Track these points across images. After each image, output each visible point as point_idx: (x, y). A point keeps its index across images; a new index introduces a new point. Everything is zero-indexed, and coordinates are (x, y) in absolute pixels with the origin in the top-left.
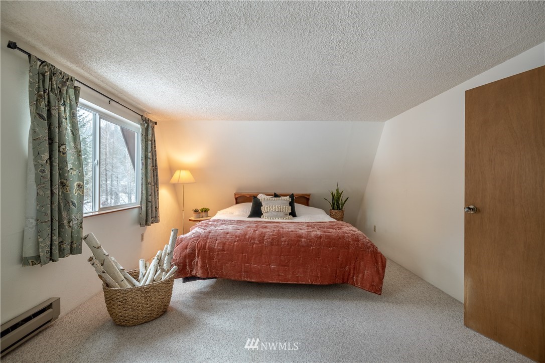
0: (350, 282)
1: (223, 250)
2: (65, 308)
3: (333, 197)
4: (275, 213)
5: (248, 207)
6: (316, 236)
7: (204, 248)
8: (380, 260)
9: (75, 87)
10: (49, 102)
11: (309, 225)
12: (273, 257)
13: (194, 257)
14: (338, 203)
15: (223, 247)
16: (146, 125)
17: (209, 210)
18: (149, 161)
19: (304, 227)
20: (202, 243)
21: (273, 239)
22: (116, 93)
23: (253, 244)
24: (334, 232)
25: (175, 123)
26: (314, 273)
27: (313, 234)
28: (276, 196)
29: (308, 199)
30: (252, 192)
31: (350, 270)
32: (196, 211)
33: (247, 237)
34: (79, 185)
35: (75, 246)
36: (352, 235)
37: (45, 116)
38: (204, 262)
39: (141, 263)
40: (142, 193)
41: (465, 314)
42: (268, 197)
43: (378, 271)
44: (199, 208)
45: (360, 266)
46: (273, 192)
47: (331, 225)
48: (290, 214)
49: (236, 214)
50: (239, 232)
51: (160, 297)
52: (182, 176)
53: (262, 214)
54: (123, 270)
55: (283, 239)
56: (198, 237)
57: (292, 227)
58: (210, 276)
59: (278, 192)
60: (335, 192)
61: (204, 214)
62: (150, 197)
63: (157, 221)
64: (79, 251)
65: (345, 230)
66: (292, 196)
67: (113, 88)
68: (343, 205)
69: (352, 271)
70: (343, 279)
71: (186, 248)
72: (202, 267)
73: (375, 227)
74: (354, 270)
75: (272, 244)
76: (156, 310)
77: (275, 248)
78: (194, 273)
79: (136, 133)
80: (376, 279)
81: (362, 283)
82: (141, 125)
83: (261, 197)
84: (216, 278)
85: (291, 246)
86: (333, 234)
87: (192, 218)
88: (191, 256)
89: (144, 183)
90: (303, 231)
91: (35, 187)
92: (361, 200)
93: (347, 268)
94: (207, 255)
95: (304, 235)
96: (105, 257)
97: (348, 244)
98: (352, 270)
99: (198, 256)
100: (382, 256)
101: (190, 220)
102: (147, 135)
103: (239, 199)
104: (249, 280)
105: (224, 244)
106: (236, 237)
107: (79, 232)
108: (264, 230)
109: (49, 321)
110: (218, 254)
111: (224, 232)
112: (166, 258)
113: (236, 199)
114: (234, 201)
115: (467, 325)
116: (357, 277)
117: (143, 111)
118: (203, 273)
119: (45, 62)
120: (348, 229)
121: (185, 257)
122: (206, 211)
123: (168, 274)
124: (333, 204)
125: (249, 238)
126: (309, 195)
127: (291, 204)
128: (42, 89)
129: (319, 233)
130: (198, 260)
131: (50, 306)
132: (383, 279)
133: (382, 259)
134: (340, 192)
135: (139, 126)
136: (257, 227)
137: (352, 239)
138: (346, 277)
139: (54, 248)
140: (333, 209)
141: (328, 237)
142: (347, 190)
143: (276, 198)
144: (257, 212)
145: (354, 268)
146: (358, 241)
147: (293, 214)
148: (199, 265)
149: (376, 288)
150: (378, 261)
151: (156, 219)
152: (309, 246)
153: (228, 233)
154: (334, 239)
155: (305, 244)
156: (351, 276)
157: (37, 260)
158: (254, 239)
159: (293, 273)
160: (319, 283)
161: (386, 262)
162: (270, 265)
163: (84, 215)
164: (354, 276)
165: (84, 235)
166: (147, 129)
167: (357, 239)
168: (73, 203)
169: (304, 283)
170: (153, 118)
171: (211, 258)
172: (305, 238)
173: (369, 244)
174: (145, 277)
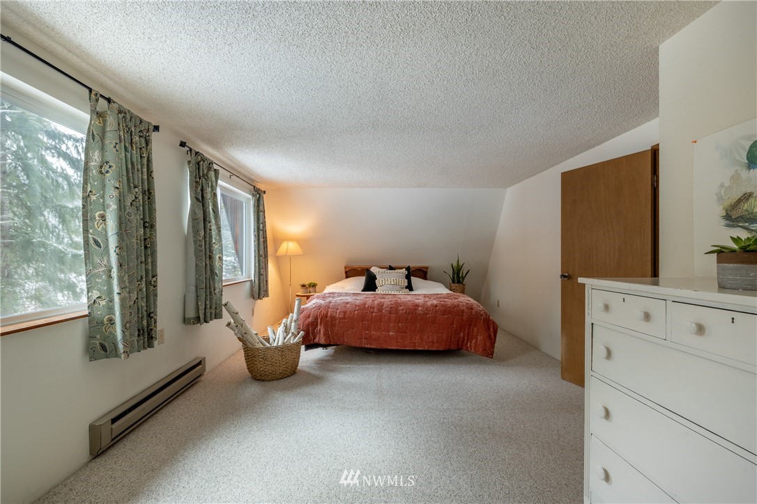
0: (464, 347)
1: (344, 318)
2: (209, 366)
3: (453, 269)
4: (391, 286)
5: (360, 281)
6: (432, 305)
7: (326, 317)
8: (492, 326)
9: (215, 170)
10: (202, 187)
11: (425, 296)
12: (391, 325)
13: (317, 325)
14: (458, 276)
15: (344, 315)
16: (258, 196)
17: (317, 285)
18: (261, 232)
19: (421, 297)
20: (324, 312)
21: (391, 308)
22: (236, 167)
23: (373, 312)
24: (449, 302)
25: (283, 190)
26: (430, 340)
27: (429, 303)
28: (391, 268)
29: (425, 273)
30: (365, 265)
31: (464, 336)
32: (303, 286)
33: (367, 306)
34: (219, 258)
35: (218, 311)
36: (467, 304)
37: (201, 199)
38: (326, 330)
39: (269, 330)
40: (255, 265)
41: (562, 368)
42: (383, 270)
43: (490, 336)
44: (307, 283)
45: (473, 332)
46: (387, 265)
47: (448, 296)
48: (406, 288)
49: (348, 288)
50: (358, 301)
51: (293, 357)
52: (289, 247)
53: (377, 288)
54: (257, 334)
55: (401, 308)
56: (320, 307)
57: (409, 298)
58: (332, 343)
59: (393, 265)
60: (455, 264)
61: (311, 289)
62: (262, 270)
63: (268, 296)
64: (221, 317)
65: (460, 300)
66: (408, 269)
67: (236, 164)
68: (463, 278)
69: (466, 338)
70: (458, 345)
71: (309, 317)
72: (325, 334)
73: (498, 301)
74: (468, 336)
75: (390, 313)
76: (290, 368)
77: (393, 316)
78: (316, 340)
79: (244, 204)
80: (488, 344)
81: (475, 348)
82: (253, 195)
83: (374, 270)
84: (337, 345)
85: (409, 314)
86: (448, 303)
87: (300, 294)
88: (314, 324)
89: (257, 256)
90: (419, 301)
91: (194, 259)
92: (484, 274)
93: (462, 335)
94: (330, 323)
95: (420, 304)
96: (242, 322)
97: (463, 312)
98: (466, 335)
99: (321, 324)
100: (494, 324)
101: (297, 296)
102: (258, 206)
103: (350, 273)
104: (368, 346)
105: (345, 312)
106: (356, 306)
107: (221, 300)
108: (383, 300)
109: (199, 376)
110: (340, 322)
111: (344, 302)
112: (293, 324)
113: (346, 272)
114: (344, 275)
115: (563, 378)
116: (471, 342)
117: (253, 180)
118: (325, 340)
119: (198, 152)
120: (464, 299)
121: (308, 325)
122: (314, 285)
123: (297, 338)
124: (454, 278)
125: (369, 307)
126: (427, 268)
127: (408, 277)
128: (198, 176)
129: (435, 302)
130: (321, 328)
131: (199, 363)
132: (494, 343)
133: (494, 325)
134: (461, 264)
135: (250, 197)
136: (375, 297)
137: (467, 308)
138: (460, 344)
139: (207, 311)
140: (453, 282)
141: (444, 306)
142: (468, 261)
143: (391, 271)
144: (371, 285)
145: (468, 335)
146: (472, 309)
147: (410, 287)
148: (322, 332)
149: (488, 352)
150: (491, 328)
151: (266, 295)
152: (425, 314)
153: (348, 303)
154: (449, 307)
155: (421, 313)
156: (465, 342)
157: (198, 320)
158: (373, 308)
159: (411, 339)
160: (435, 349)
161: (497, 328)
162: (389, 332)
163: (224, 284)
164: (467, 342)
165: (223, 302)
166: (258, 200)
167: (471, 308)
168: (216, 274)
169: (420, 349)
170: (262, 187)
171: (333, 326)
172: (421, 306)
173: (482, 312)
174: (276, 341)
